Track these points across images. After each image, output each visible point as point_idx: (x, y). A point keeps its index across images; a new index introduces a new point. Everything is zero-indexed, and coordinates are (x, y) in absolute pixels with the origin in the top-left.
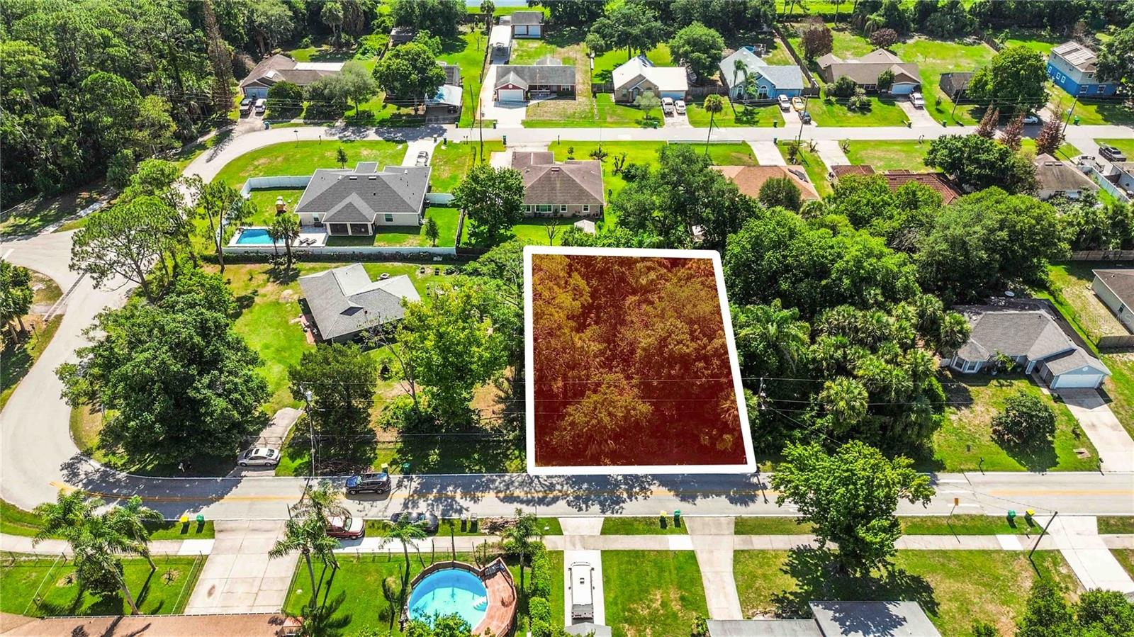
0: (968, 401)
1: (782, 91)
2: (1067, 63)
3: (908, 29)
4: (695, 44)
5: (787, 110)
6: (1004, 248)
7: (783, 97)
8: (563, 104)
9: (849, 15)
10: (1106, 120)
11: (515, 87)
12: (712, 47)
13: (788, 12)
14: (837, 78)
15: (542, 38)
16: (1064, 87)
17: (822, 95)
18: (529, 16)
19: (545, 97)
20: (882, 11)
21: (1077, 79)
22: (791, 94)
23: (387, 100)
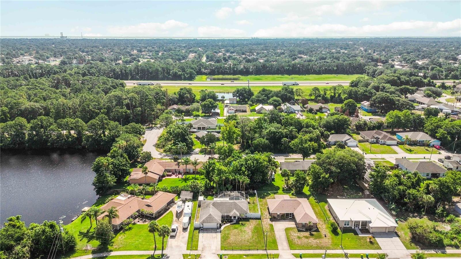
0: (331, 147)
1: (296, 110)
2: (364, 105)
3: (329, 102)
4: (275, 101)
5: (297, 114)
6: (337, 123)
7: (296, 111)
8: (244, 113)
9: (314, 99)
10: (373, 115)
11: (232, 110)
12: (278, 101)
13: (298, 99)
14: (309, 108)
15: (237, 104)
16: (364, 110)
17: (306, 111)
18: (233, 99)
19: (239, 112)
20: (321, 97)
21: (366, 108)
22: (298, 111)
23: (202, 113)
